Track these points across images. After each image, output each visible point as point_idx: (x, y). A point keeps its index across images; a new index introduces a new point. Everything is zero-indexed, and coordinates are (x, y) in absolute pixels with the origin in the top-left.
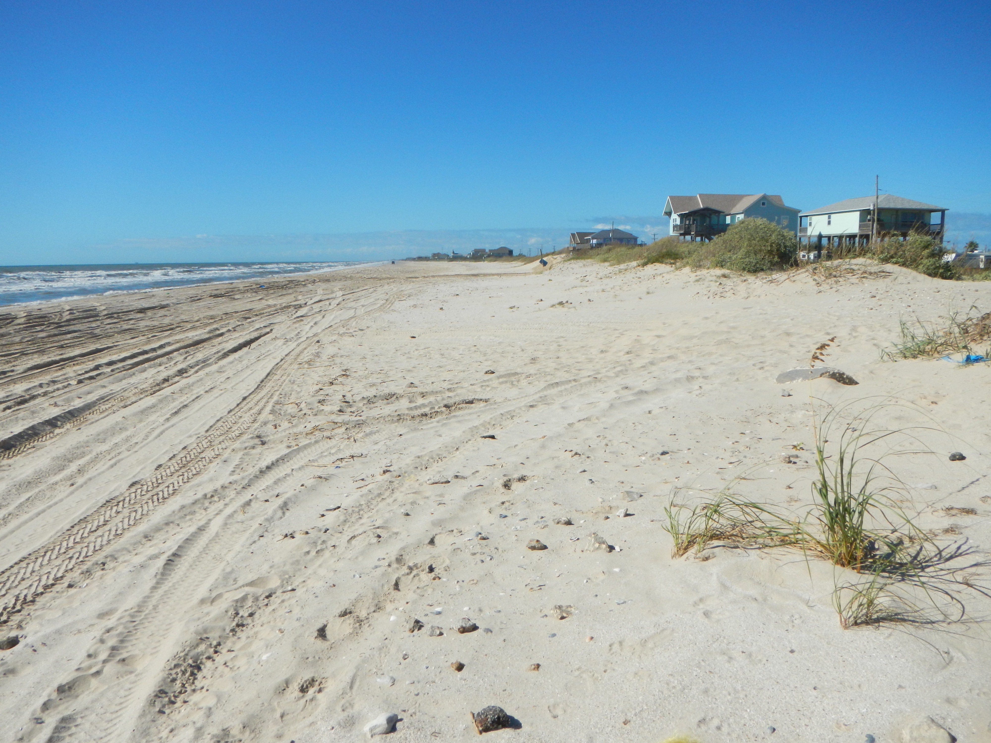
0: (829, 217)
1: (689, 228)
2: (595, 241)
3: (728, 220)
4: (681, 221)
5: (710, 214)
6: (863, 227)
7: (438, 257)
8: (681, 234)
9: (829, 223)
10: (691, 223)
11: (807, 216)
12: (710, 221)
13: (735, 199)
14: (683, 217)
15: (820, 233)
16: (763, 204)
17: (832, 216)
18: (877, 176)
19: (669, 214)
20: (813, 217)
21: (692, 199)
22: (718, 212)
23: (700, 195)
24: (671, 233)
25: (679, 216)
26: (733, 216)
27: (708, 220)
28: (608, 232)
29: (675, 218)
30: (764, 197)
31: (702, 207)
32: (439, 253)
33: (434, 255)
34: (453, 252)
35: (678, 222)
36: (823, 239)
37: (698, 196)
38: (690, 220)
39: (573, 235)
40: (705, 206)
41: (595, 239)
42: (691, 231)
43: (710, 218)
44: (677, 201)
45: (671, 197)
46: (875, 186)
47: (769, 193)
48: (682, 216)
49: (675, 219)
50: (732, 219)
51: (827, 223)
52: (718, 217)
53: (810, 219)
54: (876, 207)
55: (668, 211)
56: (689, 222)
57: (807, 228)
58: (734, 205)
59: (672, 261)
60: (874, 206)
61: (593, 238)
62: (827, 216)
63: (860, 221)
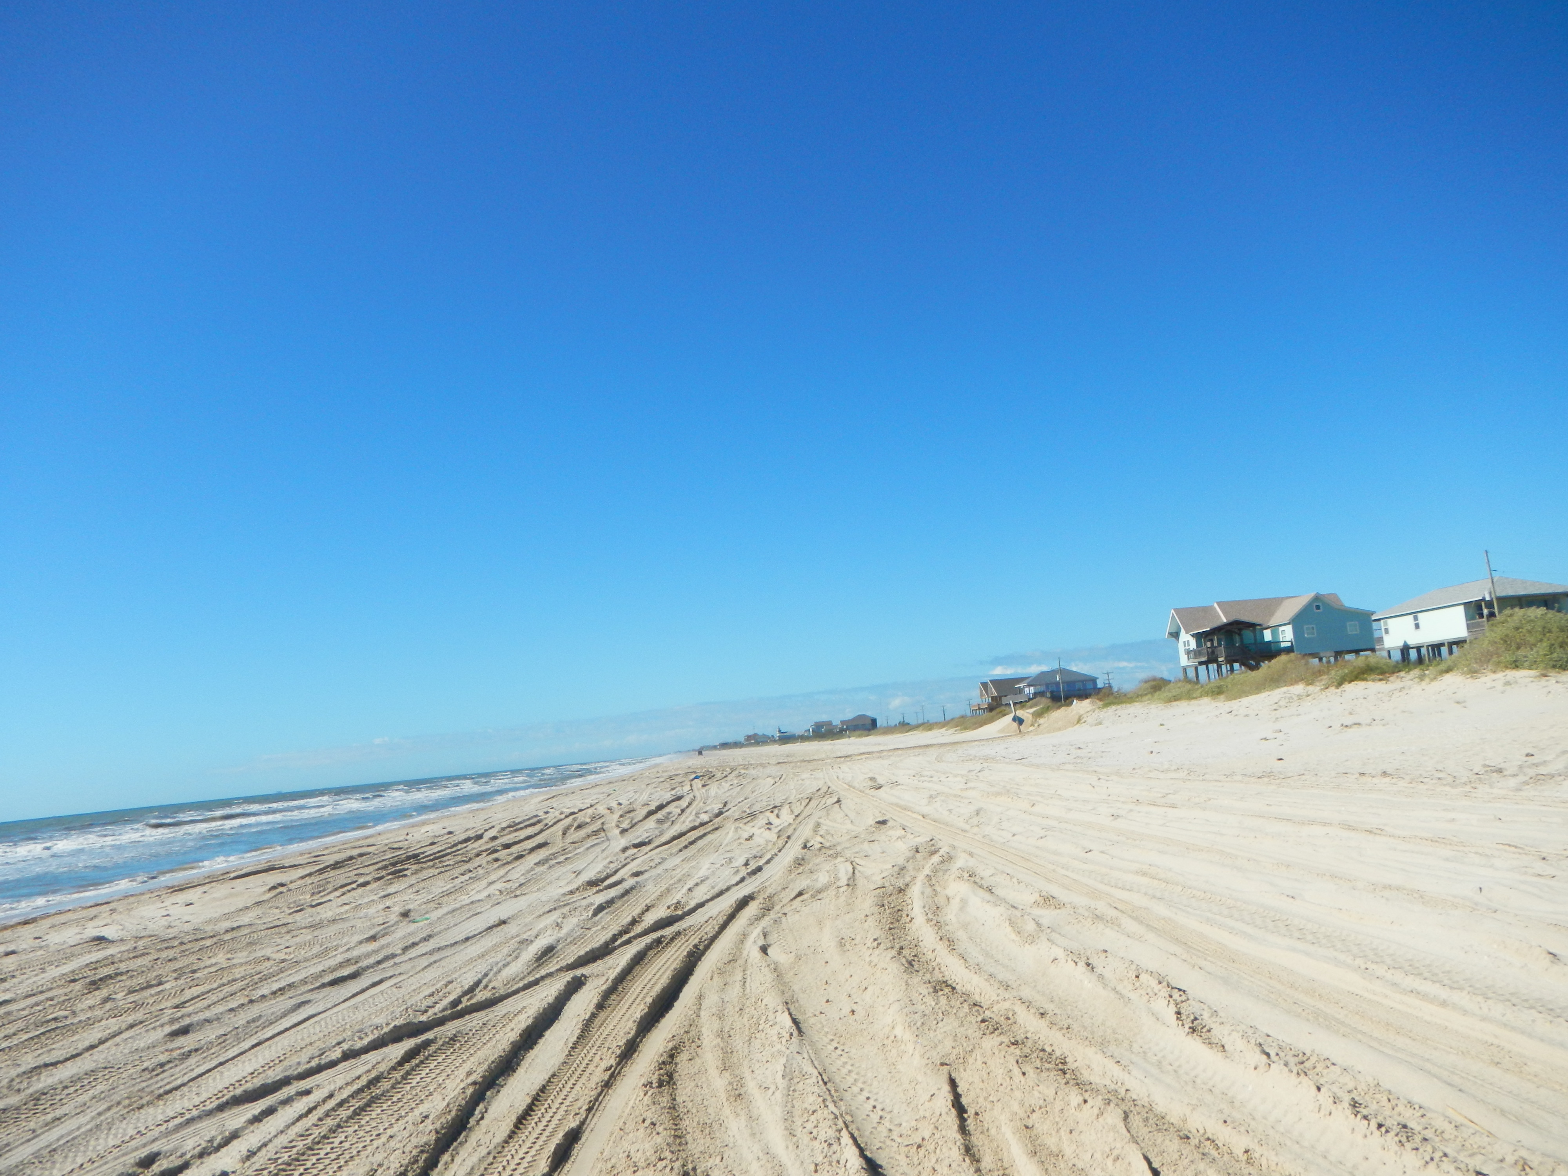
0: (1416, 618)
1: (1213, 652)
2: (1032, 689)
3: (1268, 636)
4: (1199, 644)
5: (1240, 630)
6: (1474, 627)
7: (755, 740)
8: (1201, 663)
9: (1417, 626)
10: (1215, 644)
11: (1379, 620)
12: (1242, 640)
13: (1272, 604)
14: (1200, 637)
15: (1405, 642)
16: (1318, 607)
17: (1420, 615)
18: (1487, 552)
19: (1176, 635)
20: (1389, 621)
21: (1207, 610)
22: (1252, 626)
23: (1219, 603)
24: (1184, 661)
25: (1193, 636)
26: (1274, 629)
27: (1237, 638)
28: (1053, 673)
29: (1186, 640)
30: (1317, 598)
31: (1225, 620)
32: (755, 735)
33: (749, 738)
34: (780, 731)
35: (1193, 645)
36: (1411, 651)
37: (1216, 605)
38: (1212, 641)
39: (985, 685)
40: (1232, 618)
41: (1032, 685)
42: (1217, 657)
43: (1240, 635)
44: (1187, 615)
45: (1176, 610)
46: (1486, 566)
47: (1323, 591)
48: (1198, 637)
49: (1188, 642)
50: (1274, 634)
51: (1413, 626)
52: (1254, 631)
53: (1386, 624)
54: (1493, 596)
55: (1174, 630)
56: (1212, 644)
57: (1382, 638)
58: (1271, 614)
59: (1381, 677)
60: (1490, 593)
61: (1029, 685)
62: (1411, 617)
63: (1467, 620)
